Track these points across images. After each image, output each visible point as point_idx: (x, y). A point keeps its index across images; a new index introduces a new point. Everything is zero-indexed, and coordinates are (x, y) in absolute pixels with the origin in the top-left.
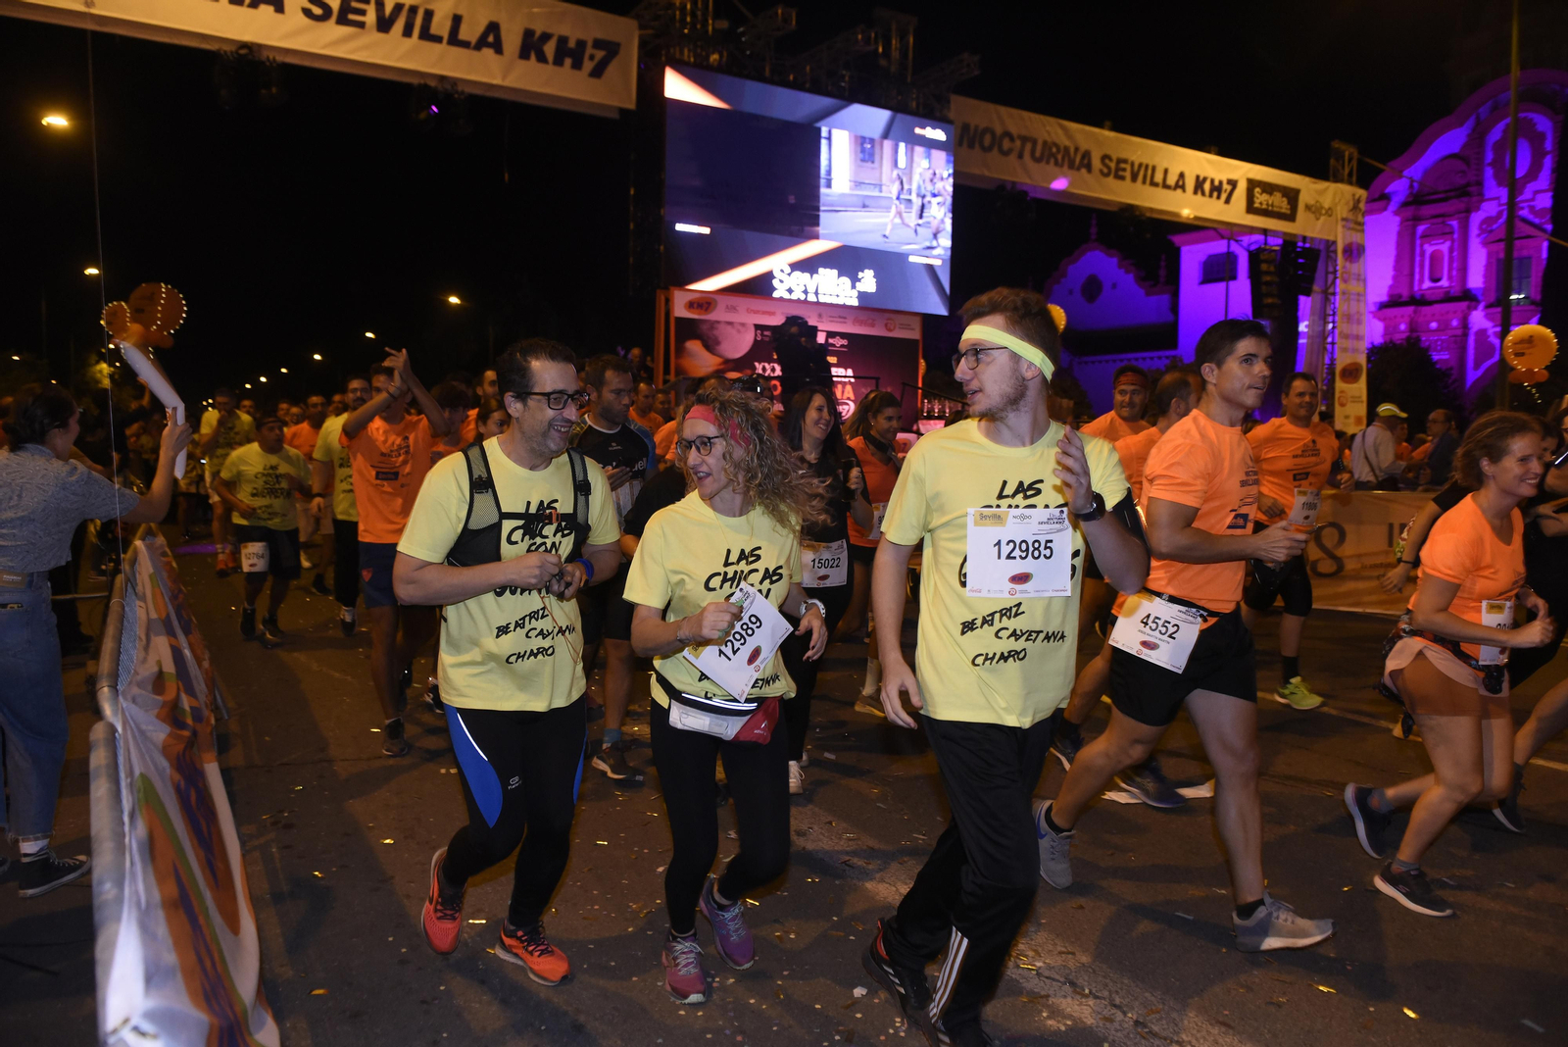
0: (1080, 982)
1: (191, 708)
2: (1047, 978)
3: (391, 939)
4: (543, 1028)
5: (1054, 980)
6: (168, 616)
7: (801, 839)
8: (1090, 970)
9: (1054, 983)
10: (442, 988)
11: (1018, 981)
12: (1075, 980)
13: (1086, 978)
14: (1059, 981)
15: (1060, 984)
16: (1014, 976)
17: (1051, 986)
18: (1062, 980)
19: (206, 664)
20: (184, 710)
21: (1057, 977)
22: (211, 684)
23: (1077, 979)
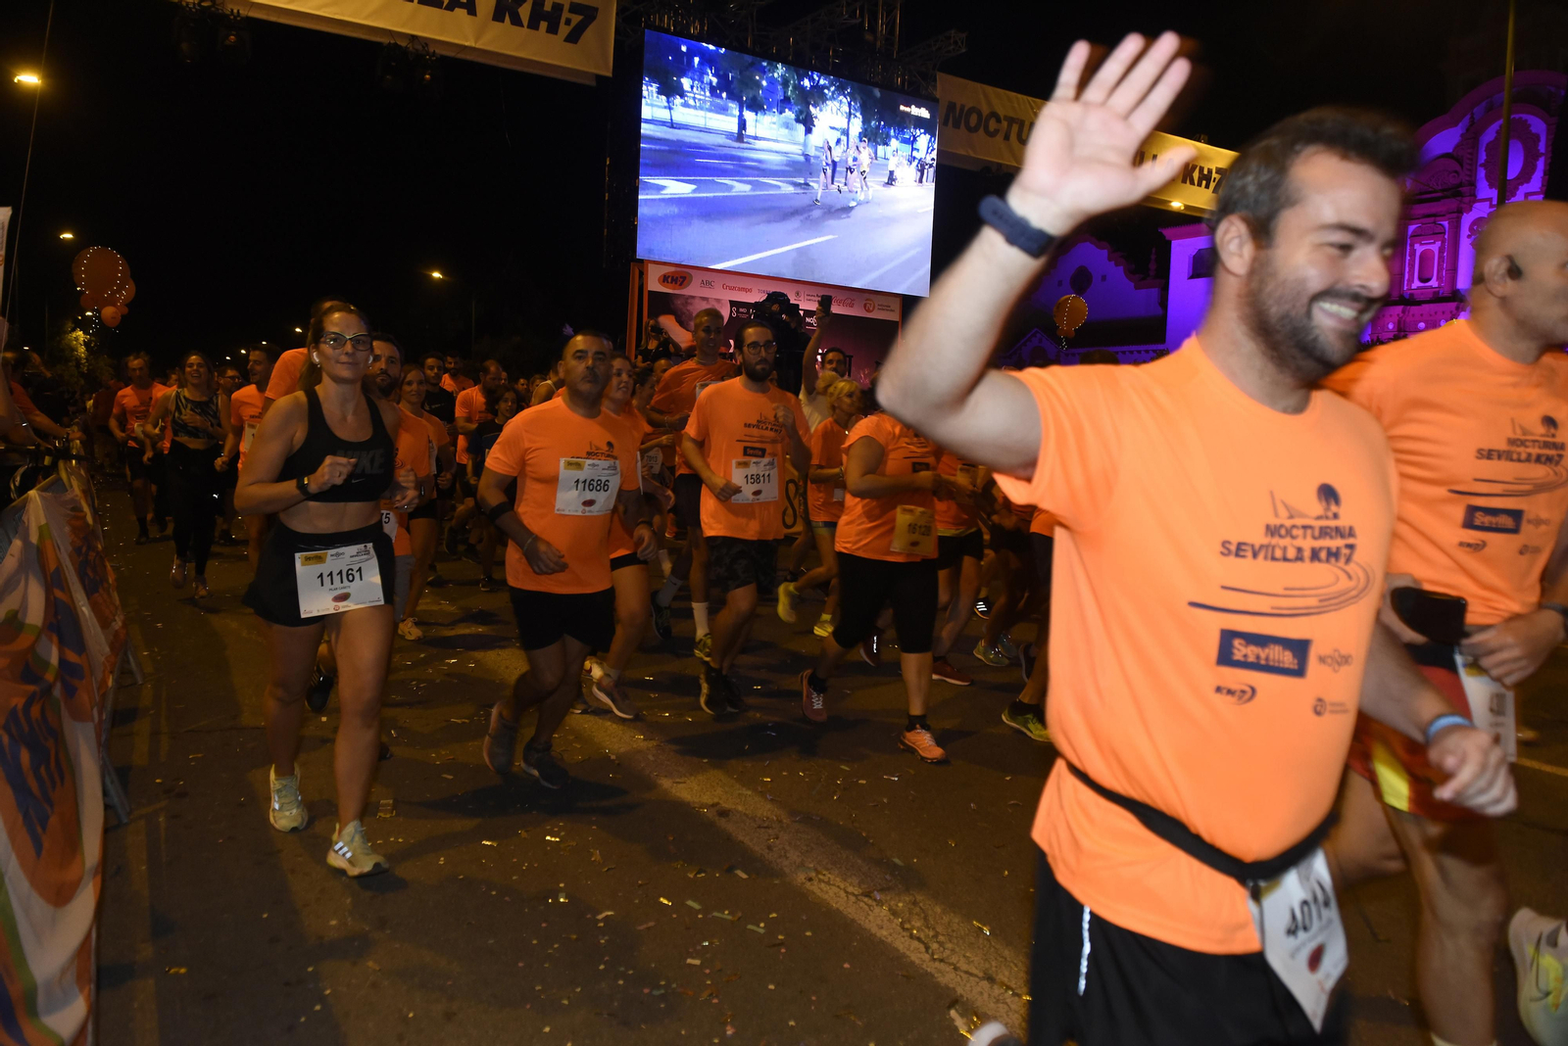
0: (1000, 977)
1: (62, 661)
2: (967, 972)
3: (265, 916)
4: (411, 1015)
5: (971, 974)
6: (59, 570)
7: (723, 820)
8: (1012, 965)
9: (971, 978)
10: (310, 969)
11: (933, 976)
12: (994, 976)
13: (1007, 973)
14: (976, 976)
15: (977, 979)
16: (929, 970)
17: (968, 981)
18: (981, 975)
19: (118, 624)
20: (47, 664)
21: (975, 971)
22: (119, 646)
23: (997, 975)
